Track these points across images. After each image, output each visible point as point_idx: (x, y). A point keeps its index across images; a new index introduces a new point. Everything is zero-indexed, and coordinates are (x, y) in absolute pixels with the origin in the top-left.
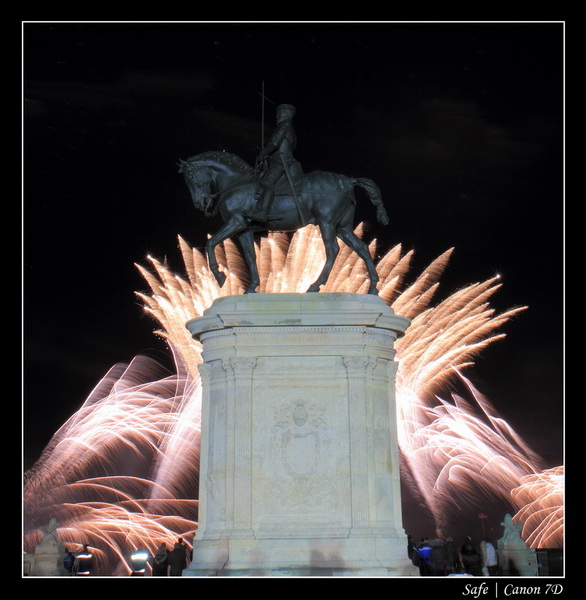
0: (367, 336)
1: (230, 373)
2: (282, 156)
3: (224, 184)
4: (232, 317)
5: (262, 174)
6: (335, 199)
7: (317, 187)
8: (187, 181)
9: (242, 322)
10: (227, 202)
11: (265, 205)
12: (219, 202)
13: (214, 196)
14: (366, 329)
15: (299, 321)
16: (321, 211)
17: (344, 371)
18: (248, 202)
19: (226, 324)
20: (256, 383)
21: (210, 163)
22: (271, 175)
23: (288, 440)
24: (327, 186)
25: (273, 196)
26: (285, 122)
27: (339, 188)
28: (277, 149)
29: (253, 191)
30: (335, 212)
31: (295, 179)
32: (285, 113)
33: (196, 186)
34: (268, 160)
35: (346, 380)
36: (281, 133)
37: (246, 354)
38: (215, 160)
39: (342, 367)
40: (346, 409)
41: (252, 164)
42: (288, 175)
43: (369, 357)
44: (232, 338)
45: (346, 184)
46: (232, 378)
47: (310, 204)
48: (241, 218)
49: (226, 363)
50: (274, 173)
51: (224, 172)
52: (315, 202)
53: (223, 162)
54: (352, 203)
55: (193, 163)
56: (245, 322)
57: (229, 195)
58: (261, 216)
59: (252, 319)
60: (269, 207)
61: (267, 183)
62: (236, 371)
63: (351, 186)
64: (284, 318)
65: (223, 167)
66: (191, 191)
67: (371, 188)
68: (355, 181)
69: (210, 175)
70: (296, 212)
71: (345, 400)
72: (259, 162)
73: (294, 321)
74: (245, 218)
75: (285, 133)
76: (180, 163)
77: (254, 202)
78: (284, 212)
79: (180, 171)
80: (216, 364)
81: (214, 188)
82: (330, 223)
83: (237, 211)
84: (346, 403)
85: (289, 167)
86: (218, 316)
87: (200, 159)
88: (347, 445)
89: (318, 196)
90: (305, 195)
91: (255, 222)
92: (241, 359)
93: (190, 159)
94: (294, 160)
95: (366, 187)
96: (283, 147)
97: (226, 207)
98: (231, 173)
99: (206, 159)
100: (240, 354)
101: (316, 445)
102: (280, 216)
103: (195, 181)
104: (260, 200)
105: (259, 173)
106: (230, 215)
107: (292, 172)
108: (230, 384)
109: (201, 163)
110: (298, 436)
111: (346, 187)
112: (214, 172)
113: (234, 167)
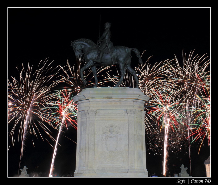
0: (135, 103)
1: (87, 115)
2: (106, 40)
3: (86, 50)
4: (88, 96)
5: (99, 47)
6: (124, 55)
7: (118, 51)
8: (73, 49)
9: (92, 97)
10: (87, 56)
11: (100, 57)
12: (85, 56)
13: (83, 54)
14: (134, 100)
15: (112, 97)
16: (120, 59)
17: (127, 115)
18: (94, 56)
19: (86, 98)
20: (97, 119)
21: (82, 42)
22: (103, 47)
23: (107, 138)
24: (122, 51)
25: (103, 54)
26: (107, 28)
27: (126, 52)
28: (105, 38)
29: (96, 52)
30: (124, 60)
31: (111, 48)
32: (108, 26)
33: (77, 51)
34: (102, 42)
35: (127, 118)
36: (106, 32)
37: (93, 109)
38: (83, 41)
39: (126, 113)
40: (127, 128)
41: (96, 43)
42: (108, 47)
43: (135, 110)
44: (89, 103)
45: (128, 50)
46: (88, 117)
47: (116, 57)
48: (92, 62)
49: (86, 111)
50: (104, 46)
51: (87, 46)
52: (117, 56)
53: (86, 42)
54: (130, 57)
55: (76, 42)
56: (93, 98)
57: (88, 54)
58: (99, 61)
59: (96, 96)
60: (102, 58)
61: (101, 49)
62: (90, 114)
63: (130, 51)
64: (107, 96)
65: (86, 44)
66: (75, 52)
67: (136, 51)
68: (131, 49)
69: (82, 47)
70: (111, 60)
71: (127, 125)
72: (98, 42)
73: (110, 97)
74: (93, 61)
75: (107, 33)
76: (71, 42)
77: (97, 56)
78: (107, 60)
79: (71, 45)
80: (83, 112)
81: (83, 51)
82: (122, 63)
83: (91, 59)
84: (127, 126)
85: (109, 44)
86: (84, 95)
87: (78, 41)
88: (128, 140)
89: (119, 54)
90: (114, 54)
91: (97, 63)
92: (91, 110)
93: (75, 41)
94: (110, 42)
95: (135, 51)
96: (107, 37)
97: (87, 58)
98: (89, 46)
99: (80, 41)
100: (91, 108)
101: (117, 140)
102: (106, 61)
103: (76, 49)
104: (99, 55)
105: (98, 46)
106: (88, 61)
107: (110, 46)
108: (88, 119)
109: (78, 42)
110: (111, 137)
111: (128, 51)
112: (83, 46)
113: (90, 44)
